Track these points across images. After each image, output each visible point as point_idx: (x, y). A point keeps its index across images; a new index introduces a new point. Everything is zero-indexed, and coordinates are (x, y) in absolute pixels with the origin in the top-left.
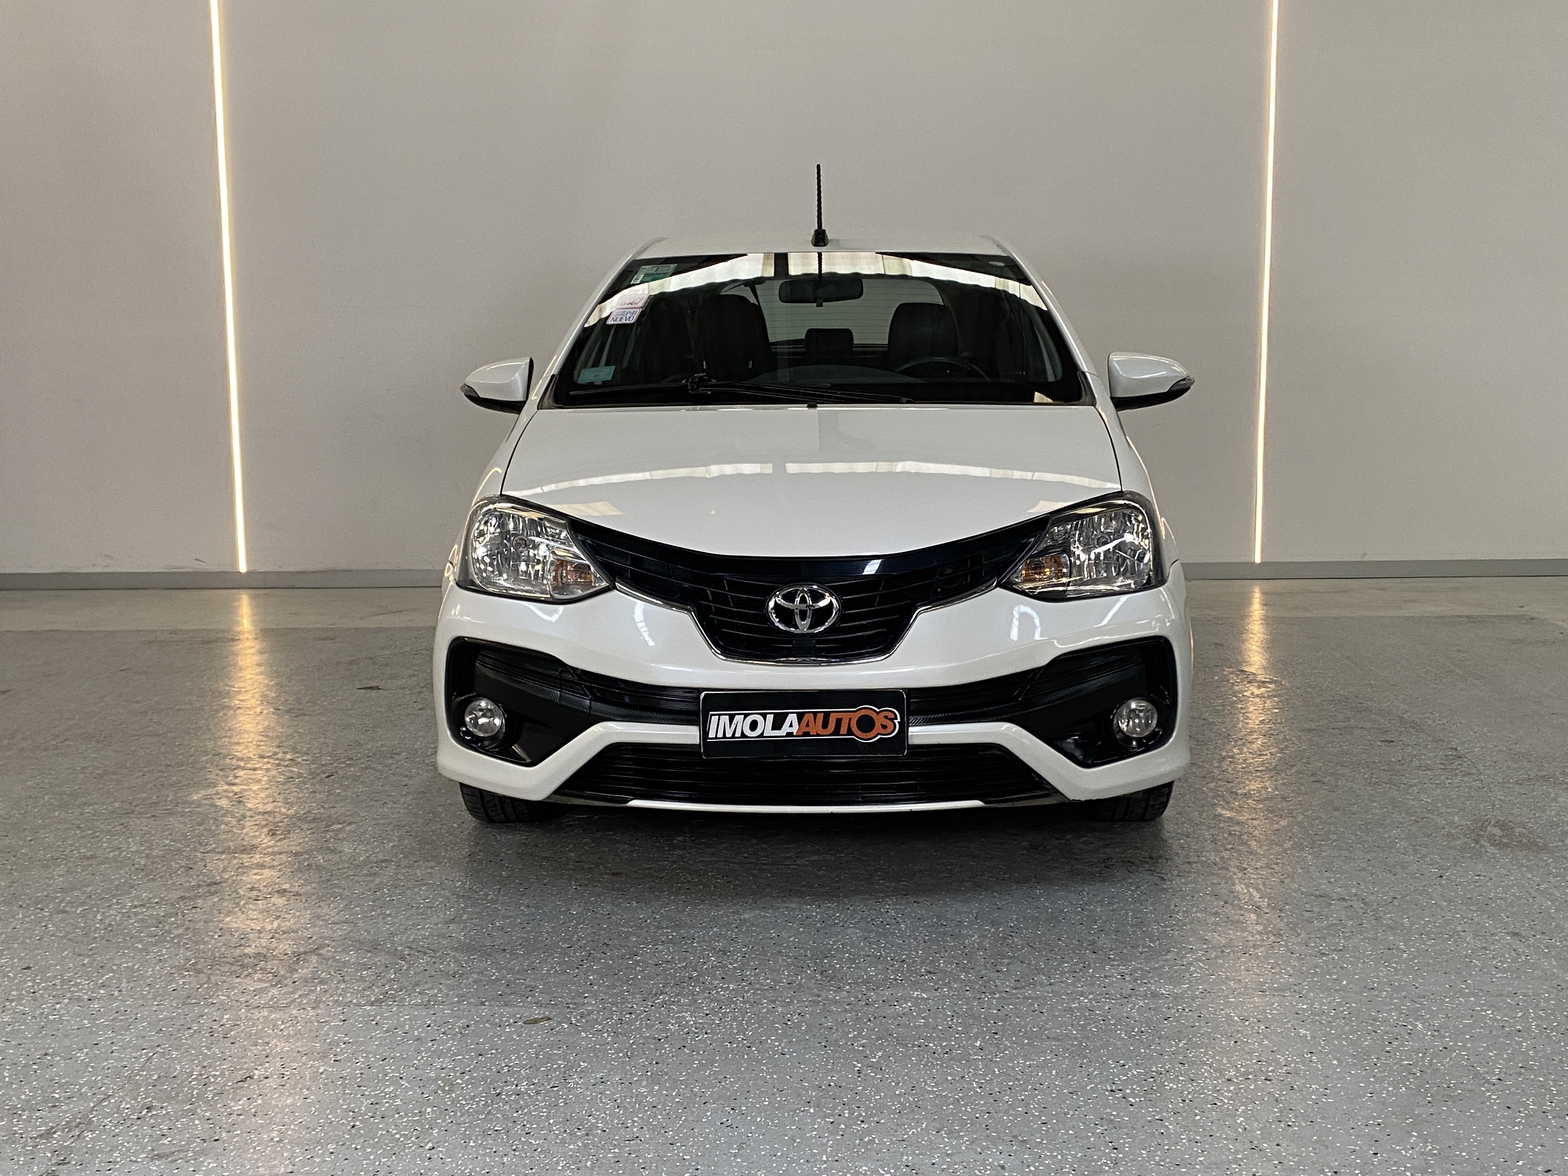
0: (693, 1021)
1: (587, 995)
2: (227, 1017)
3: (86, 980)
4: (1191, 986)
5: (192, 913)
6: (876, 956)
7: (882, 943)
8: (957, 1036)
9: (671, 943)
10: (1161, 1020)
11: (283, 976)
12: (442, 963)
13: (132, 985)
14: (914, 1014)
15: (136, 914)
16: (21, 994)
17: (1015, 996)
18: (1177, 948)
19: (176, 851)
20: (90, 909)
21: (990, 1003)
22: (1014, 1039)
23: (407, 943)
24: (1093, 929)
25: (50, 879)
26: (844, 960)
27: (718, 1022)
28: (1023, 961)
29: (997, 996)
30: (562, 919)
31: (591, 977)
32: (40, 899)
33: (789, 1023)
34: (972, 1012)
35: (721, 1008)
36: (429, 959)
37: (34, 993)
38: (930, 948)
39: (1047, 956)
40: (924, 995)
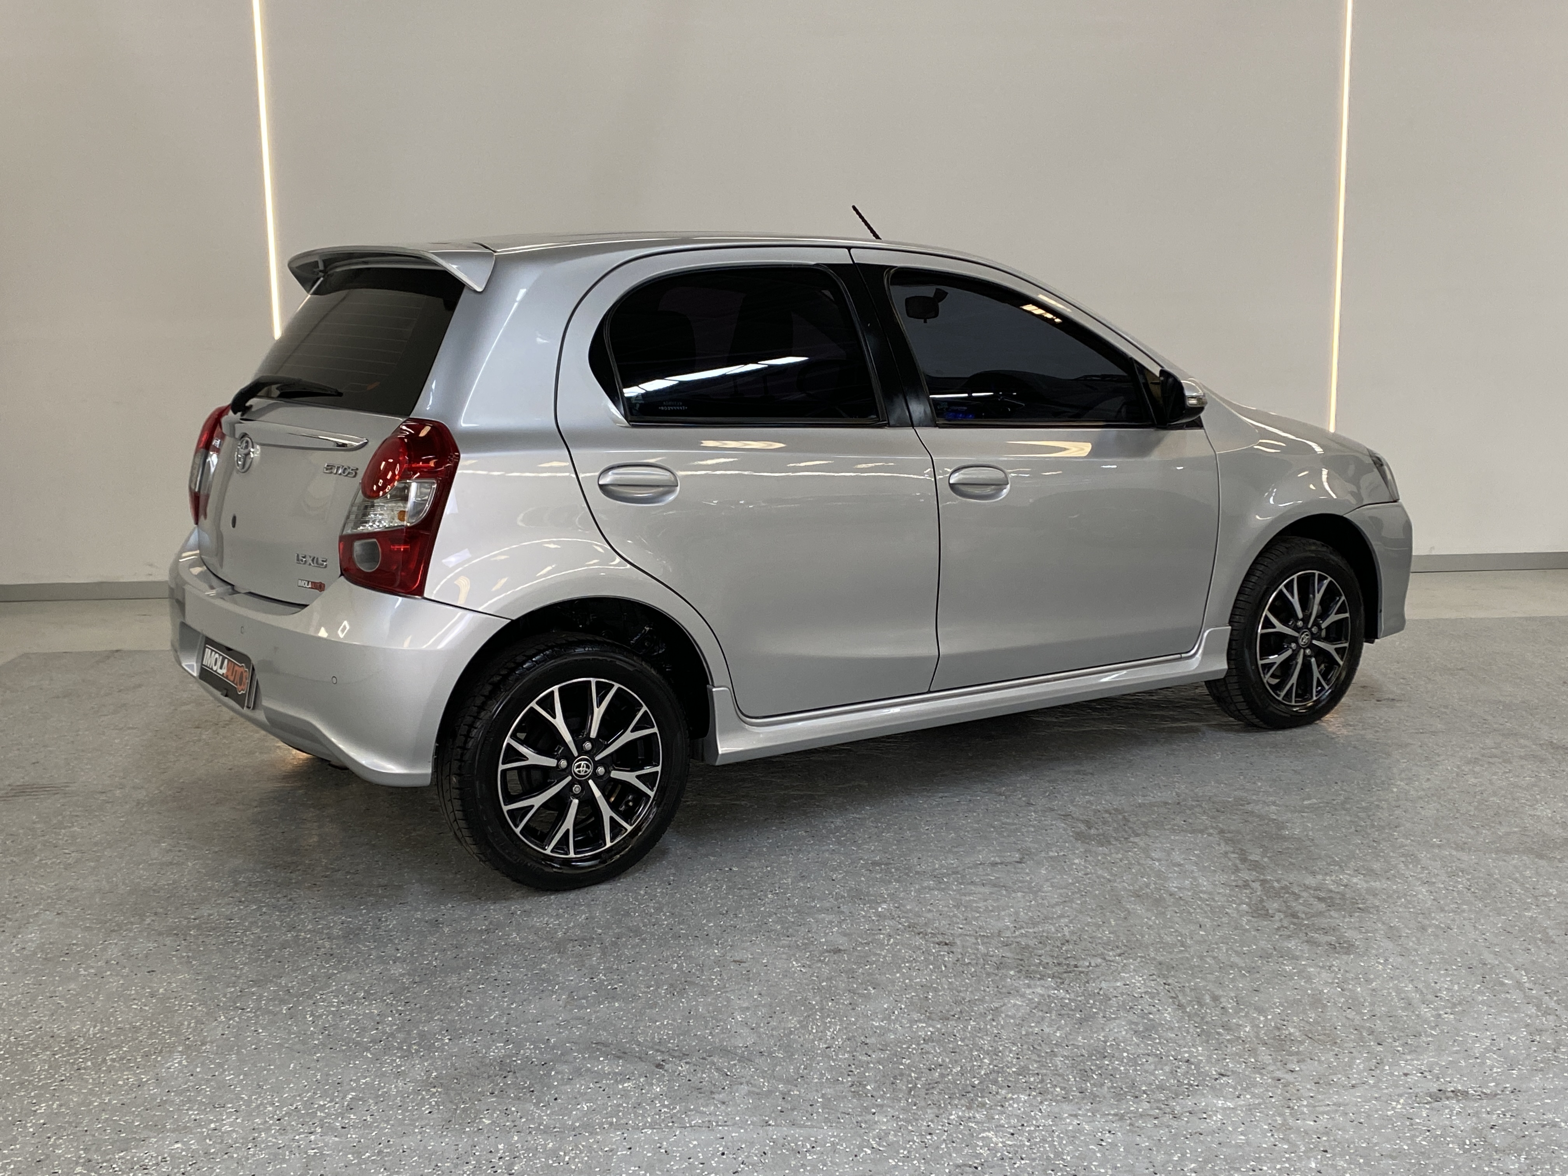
0: (1002, 1142)
1: (874, 1110)
2: (501, 1146)
3: (329, 1102)
4: (1496, 1085)
5: (408, 1010)
6: (1156, 1055)
7: (1155, 1039)
8: (1287, 1156)
9: (933, 1041)
10: (1488, 1129)
11: (539, 1091)
12: (703, 1072)
13: (382, 1106)
14: (1230, 1129)
15: (348, 1013)
16: (266, 1122)
17: (1323, 1103)
18: (1462, 1036)
19: (357, 929)
21: (1303, 1113)
22: (1347, 1157)
23: (655, 1043)
24: (1364, 1014)
25: (236, 968)
26: (1125, 1061)
27: (1028, 1144)
28: (1313, 1057)
29: (1305, 1103)
31: (869, 1087)
33: (1104, 1144)
34: (1288, 1124)
35: (1023, 1125)
36: (688, 1066)
37: (279, 1120)
38: (1207, 1042)
39: (1333, 1050)
40: (1229, 1104)
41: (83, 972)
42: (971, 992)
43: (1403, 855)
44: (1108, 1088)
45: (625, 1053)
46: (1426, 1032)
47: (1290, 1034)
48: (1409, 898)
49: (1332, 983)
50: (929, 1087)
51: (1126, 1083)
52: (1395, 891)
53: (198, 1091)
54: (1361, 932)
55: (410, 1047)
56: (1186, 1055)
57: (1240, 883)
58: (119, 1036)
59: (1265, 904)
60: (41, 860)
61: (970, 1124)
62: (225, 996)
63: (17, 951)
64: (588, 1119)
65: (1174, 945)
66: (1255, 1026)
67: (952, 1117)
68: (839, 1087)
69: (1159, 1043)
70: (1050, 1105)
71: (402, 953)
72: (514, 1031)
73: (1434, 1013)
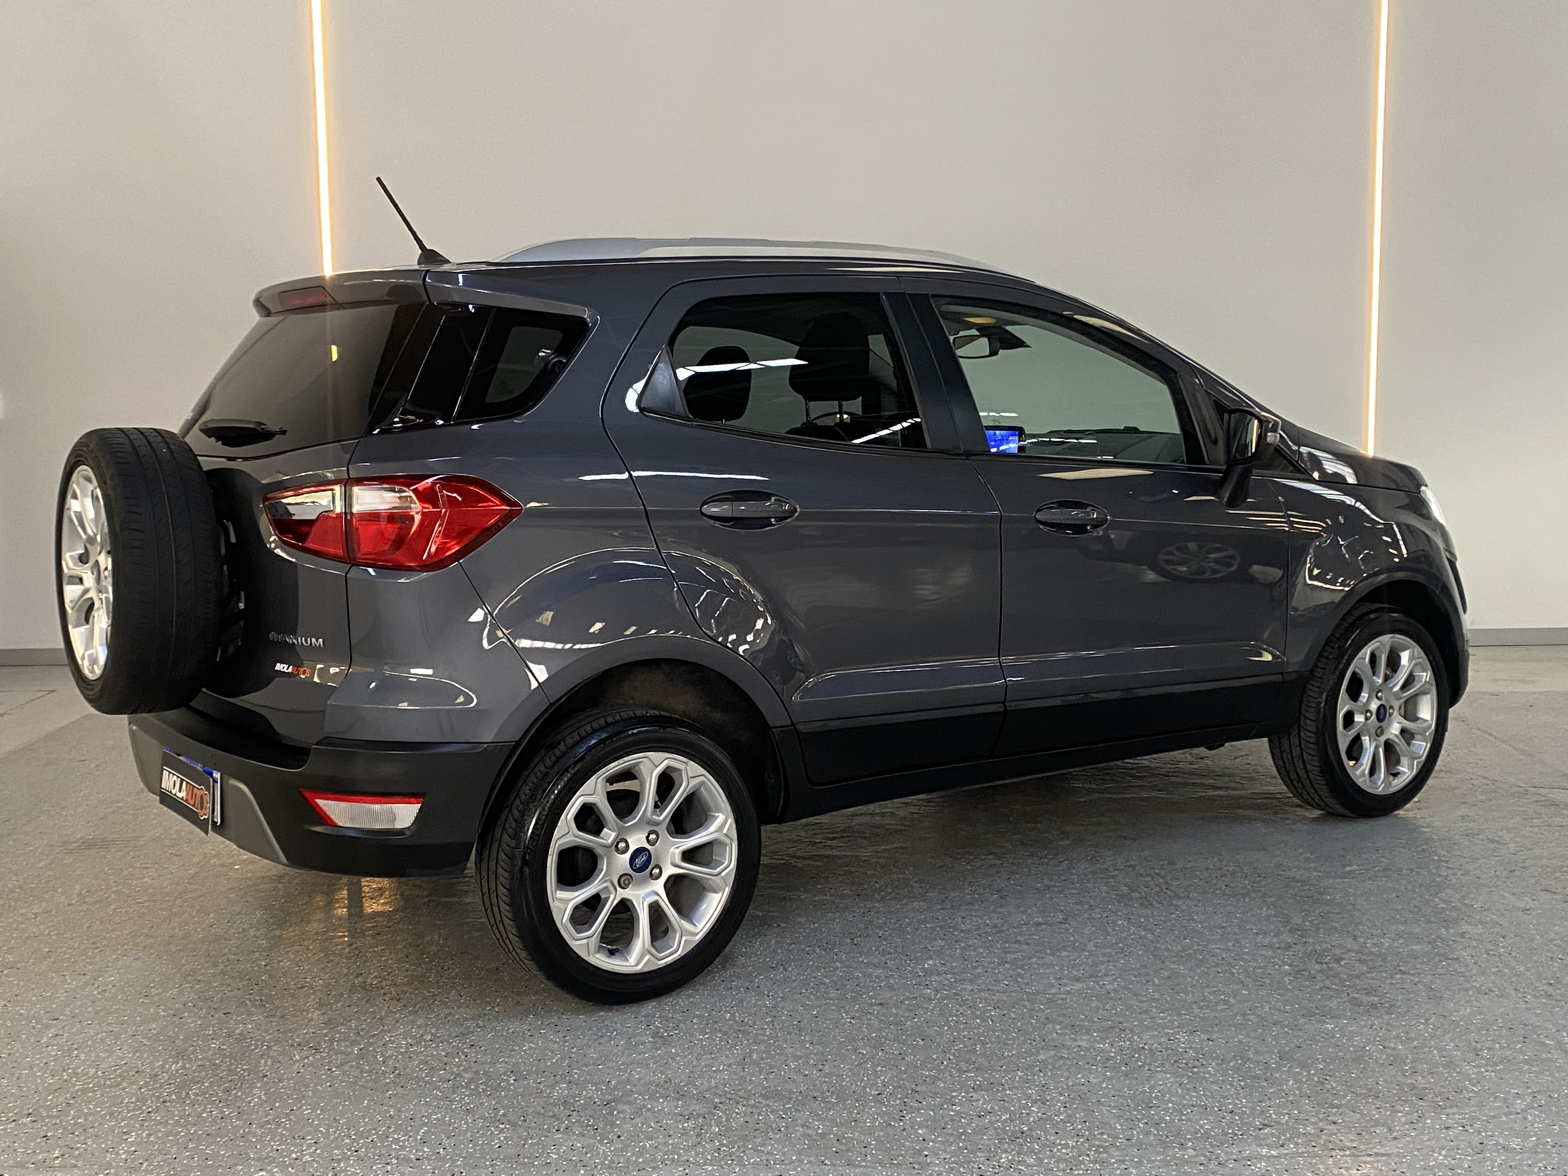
1: (926, 1153)
6: (1201, 1106)
7: (1200, 1090)
9: (982, 1090)
11: (603, 1129)
12: (759, 1114)
15: (417, 1054)
17: (1364, 1153)
19: (421, 977)
20: (366, 1048)
30: (855, 1060)
31: (920, 1132)
32: (308, 1036)
35: (1071, 1169)
39: (1375, 1104)
40: (1272, 1152)
41: (162, 1013)
42: (1019, 1045)
43: (1444, 921)
44: (1155, 1135)
45: (683, 1095)
46: (1466, 1088)
47: (1332, 1088)
48: (1449, 961)
49: (1375, 1041)
50: (981, 1131)
51: (1170, 1132)
52: (1435, 955)
53: (279, 1124)
54: (1402, 994)
55: (477, 1087)
56: (1230, 1107)
57: (1282, 945)
58: (200, 1072)
59: (1309, 966)
60: (115, 909)
61: (1020, 1167)
62: (298, 1037)
63: (99, 993)
64: (651, 1156)
65: (1217, 1004)
66: (1296, 1081)
67: (1003, 1160)
68: (891, 1131)
69: (1203, 1095)
70: (1096, 1151)
71: (466, 1000)
72: (576, 1073)
73: (1475, 1070)
